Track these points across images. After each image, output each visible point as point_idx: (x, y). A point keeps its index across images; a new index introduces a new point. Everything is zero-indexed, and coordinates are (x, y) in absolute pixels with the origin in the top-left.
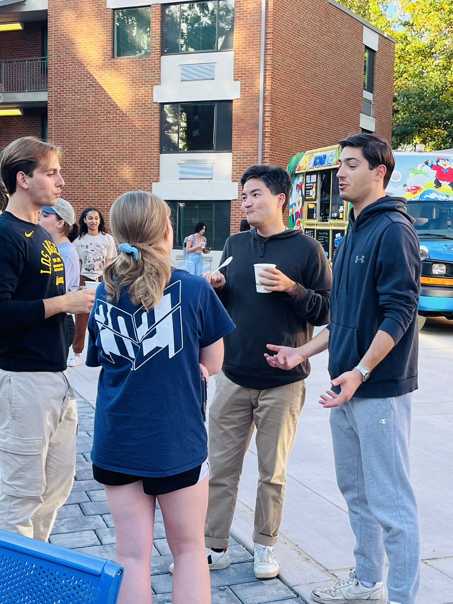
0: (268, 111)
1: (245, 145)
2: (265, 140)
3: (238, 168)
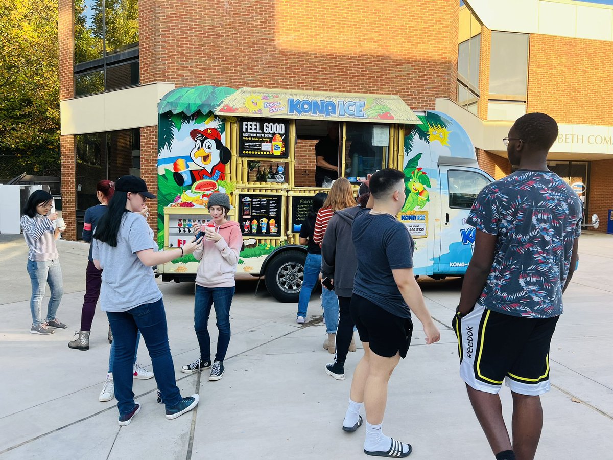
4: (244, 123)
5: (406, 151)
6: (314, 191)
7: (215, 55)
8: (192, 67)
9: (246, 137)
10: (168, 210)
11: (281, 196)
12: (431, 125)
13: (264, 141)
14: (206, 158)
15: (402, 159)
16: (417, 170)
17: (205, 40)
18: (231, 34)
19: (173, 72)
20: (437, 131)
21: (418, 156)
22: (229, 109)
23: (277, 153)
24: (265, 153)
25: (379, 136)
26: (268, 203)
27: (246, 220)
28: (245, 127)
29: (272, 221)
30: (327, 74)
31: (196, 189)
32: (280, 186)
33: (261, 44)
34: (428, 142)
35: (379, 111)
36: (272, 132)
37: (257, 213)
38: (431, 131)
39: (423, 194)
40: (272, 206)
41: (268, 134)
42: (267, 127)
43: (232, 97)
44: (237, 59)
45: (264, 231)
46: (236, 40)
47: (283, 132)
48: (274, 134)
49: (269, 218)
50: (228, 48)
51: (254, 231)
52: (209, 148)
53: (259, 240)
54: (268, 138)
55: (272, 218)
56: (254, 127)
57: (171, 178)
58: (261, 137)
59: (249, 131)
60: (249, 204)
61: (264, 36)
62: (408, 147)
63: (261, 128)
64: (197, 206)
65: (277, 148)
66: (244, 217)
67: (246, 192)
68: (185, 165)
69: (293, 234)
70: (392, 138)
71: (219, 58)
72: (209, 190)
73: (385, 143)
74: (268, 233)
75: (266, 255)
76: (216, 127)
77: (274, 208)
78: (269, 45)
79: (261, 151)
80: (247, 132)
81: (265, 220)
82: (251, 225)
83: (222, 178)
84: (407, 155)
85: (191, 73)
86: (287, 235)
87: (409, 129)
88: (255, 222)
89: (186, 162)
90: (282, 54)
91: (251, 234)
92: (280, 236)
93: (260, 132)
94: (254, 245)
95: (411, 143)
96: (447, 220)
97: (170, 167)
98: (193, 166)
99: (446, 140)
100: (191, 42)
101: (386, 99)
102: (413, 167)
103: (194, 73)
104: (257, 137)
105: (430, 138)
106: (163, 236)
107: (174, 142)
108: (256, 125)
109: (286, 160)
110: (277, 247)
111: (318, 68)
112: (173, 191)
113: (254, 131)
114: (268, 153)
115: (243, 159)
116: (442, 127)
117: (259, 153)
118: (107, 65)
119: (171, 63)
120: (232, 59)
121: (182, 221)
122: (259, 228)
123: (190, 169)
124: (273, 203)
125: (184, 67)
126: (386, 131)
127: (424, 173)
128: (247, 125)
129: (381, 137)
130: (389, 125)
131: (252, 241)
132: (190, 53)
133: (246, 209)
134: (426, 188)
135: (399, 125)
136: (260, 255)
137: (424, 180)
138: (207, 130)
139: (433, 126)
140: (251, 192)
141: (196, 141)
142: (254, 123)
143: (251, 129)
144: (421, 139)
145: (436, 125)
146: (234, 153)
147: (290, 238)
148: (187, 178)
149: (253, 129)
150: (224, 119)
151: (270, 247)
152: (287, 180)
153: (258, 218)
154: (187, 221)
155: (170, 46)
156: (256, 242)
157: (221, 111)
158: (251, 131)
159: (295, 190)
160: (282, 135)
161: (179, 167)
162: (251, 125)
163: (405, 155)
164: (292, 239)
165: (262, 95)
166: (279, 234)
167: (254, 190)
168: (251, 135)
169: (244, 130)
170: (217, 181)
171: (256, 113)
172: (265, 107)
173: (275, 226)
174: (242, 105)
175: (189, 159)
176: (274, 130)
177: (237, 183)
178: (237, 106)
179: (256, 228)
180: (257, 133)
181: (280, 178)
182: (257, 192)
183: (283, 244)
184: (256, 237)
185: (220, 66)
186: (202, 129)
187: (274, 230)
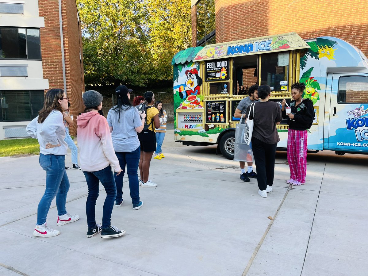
0: (66, 37)
1: (51, 56)
2: (66, 54)
3: (48, 70)
4: (208, 64)
5: (302, 67)
6: (244, 97)
7: (252, 23)
8: (239, 33)
9: (208, 71)
10: (178, 110)
11: (226, 101)
12: (321, 47)
13: (217, 72)
14: (192, 84)
15: (298, 73)
16: (310, 79)
17: (246, 16)
18: (261, 8)
19: (229, 38)
20: (325, 50)
21: (311, 69)
22: (200, 58)
23: (223, 77)
24: (217, 78)
25: (282, 59)
26: (219, 105)
27: (209, 114)
28: (208, 65)
29: (222, 115)
30: (326, 17)
31: (188, 100)
32: (225, 95)
33: (279, 9)
34: (318, 59)
35: (280, 44)
36: (221, 67)
37: (214, 111)
38: (320, 51)
39: (314, 95)
40: (222, 106)
41: (219, 68)
42: (218, 64)
43: (201, 51)
44: (264, 22)
45: (218, 120)
46: (264, 10)
47: (226, 66)
48: (222, 67)
49: (220, 113)
50: (259, 17)
51: (213, 120)
52: (193, 79)
53: (216, 125)
54: (218, 70)
55: (222, 113)
56: (212, 65)
57: (178, 95)
58: (216, 70)
59: (210, 67)
60: (211, 106)
61: (281, 4)
62: (303, 64)
63: (216, 65)
64: (189, 108)
65: (223, 74)
66: (208, 113)
67: (209, 100)
68: (183, 88)
69: (232, 122)
70: (291, 60)
71: (254, 24)
72: (193, 100)
73: (286, 64)
74: (220, 121)
75: (219, 133)
76: (196, 68)
77: (223, 107)
78: (284, 8)
79: (215, 77)
80: (209, 68)
81: (218, 114)
82: (212, 117)
83: (199, 93)
84: (302, 70)
85: (238, 36)
86: (229, 123)
87: (303, 52)
88: (214, 115)
89: (184, 87)
90: (293, 12)
91: (212, 122)
92: (226, 123)
93: (215, 67)
94: (213, 128)
95: (305, 61)
96: (335, 112)
97: (178, 90)
98: (187, 89)
99: (333, 55)
100: (239, 19)
101: (286, 36)
102: (307, 77)
103: (240, 36)
104: (214, 70)
105: (319, 56)
106: (176, 122)
107: (179, 78)
108: (213, 64)
109: (228, 81)
110: (224, 129)
111: (319, 15)
112: (179, 101)
113: (212, 67)
114: (219, 78)
115: (208, 83)
116: (329, 47)
117: (215, 78)
118: (207, 40)
119: (228, 33)
120: (261, 23)
121: (185, 116)
122: (216, 119)
123: (185, 90)
124: (222, 105)
125: (235, 34)
126: (287, 56)
127: (315, 80)
128: (209, 64)
129: (284, 60)
130: (289, 52)
131: (213, 126)
132: (238, 25)
133: (209, 109)
134: (317, 90)
135: (296, 50)
136: (216, 133)
137: (315, 85)
138: (192, 70)
139: (322, 47)
140: (212, 100)
141: (188, 76)
142: (212, 63)
143: (211, 66)
144: (313, 58)
145: (324, 47)
146: (204, 80)
147: (231, 124)
148: (184, 94)
149: (212, 66)
150: (199, 63)
151: (221, 129)
152: (229, 92)
153: (215, 113)
154: (187, 115)
155: (228, 24)
156: (214, 126)
157: (196, 59)
158: (211, 67)
159: (233, 97)
160: (225, 67)
161: (181, 90)
162: (211, 64)
163: (301, 70)
164: (232, 125)
165: (215, 47)
166: (225, 122)
167: (213, 98)
168: (211, 69)
169: (208, 68)
170: (196, 95)
171: (211, 58)
172: (216, 53)
173: (223, 118)
174: (205, 55)
175: (185, 85)
176: (222, 65)
177: (205, 95)
178: (203, 56)
179: (214, 119)
180: (214, 68)
181: (225, 91)
182: (214, 100)
183: (228, 127)
184: (214, 124)
185: (254, 29)
186: (190, 70)
187: (222, 119)
